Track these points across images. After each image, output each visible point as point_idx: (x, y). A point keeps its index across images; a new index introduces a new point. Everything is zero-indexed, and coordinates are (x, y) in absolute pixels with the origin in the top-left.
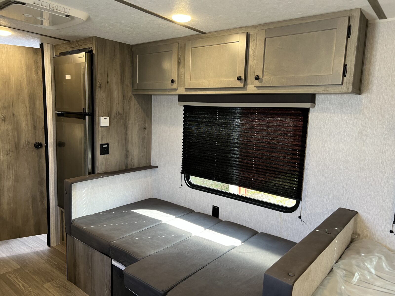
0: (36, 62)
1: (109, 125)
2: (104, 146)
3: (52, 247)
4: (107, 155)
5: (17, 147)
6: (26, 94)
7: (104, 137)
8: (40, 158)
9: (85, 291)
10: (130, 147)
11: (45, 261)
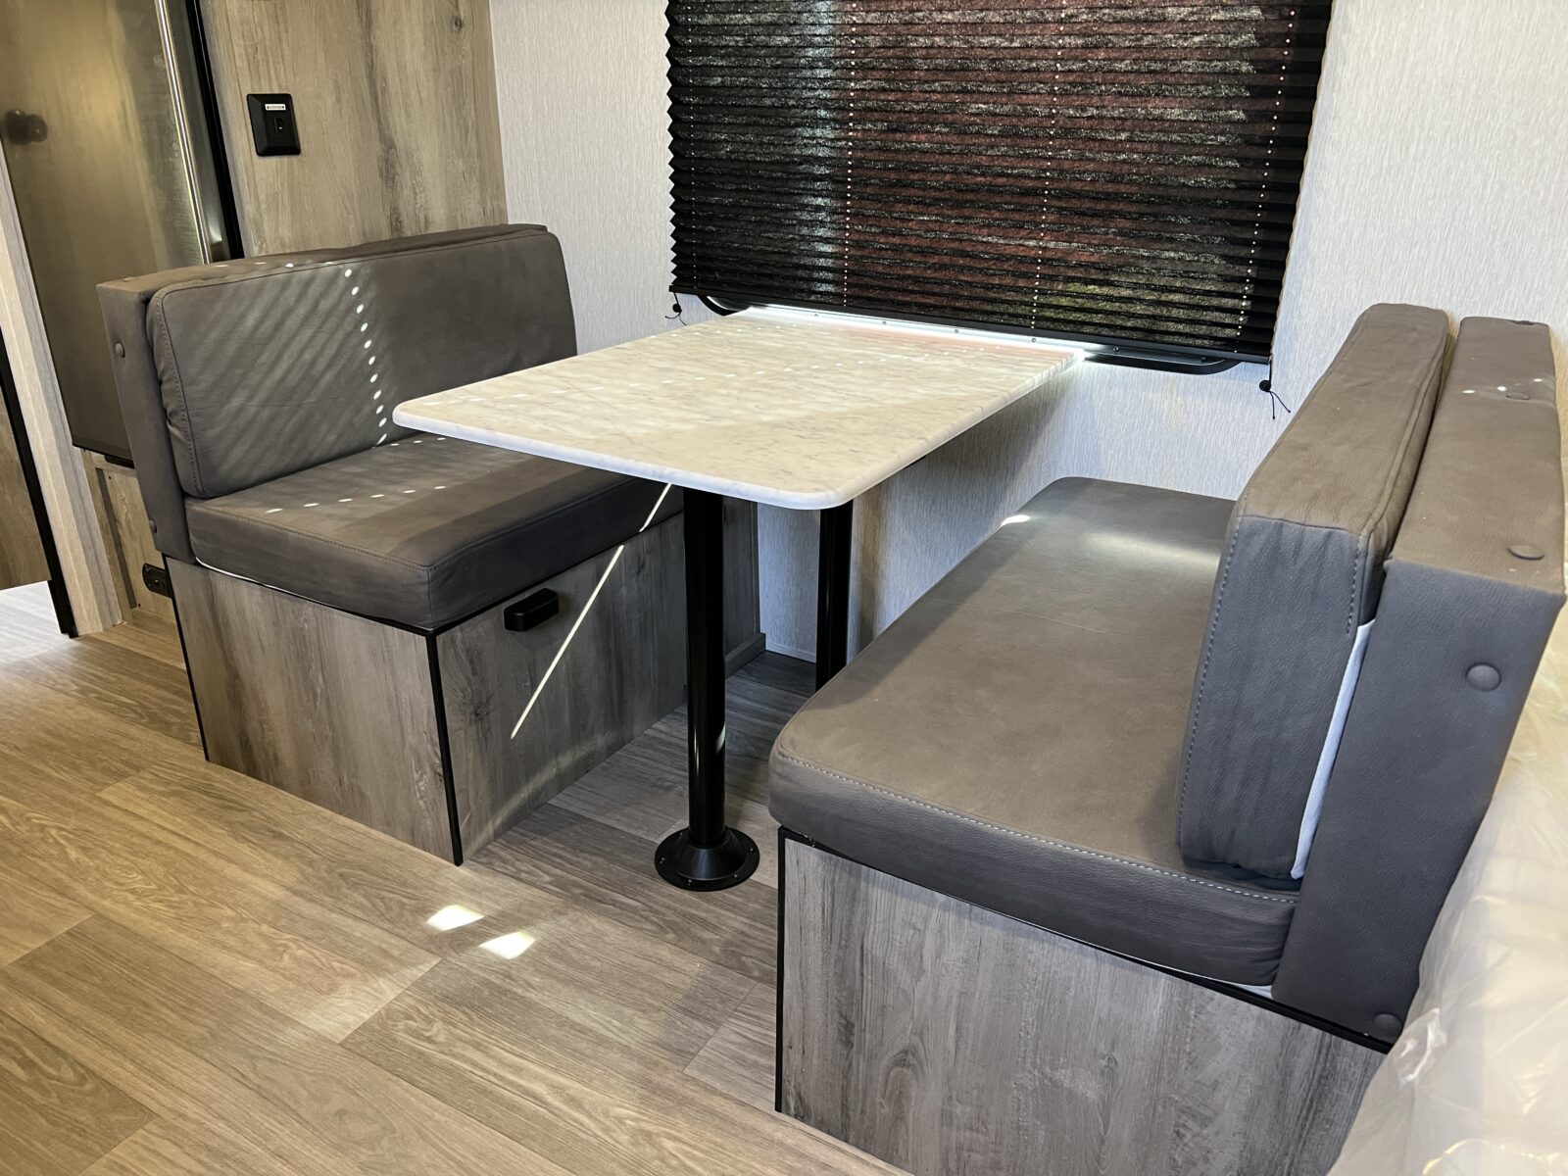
2: (270, 107)
3: (87, 638)
4: (294, 159)
7: (259, 57)
9: (308, 796)
10: (398, 120)
11: (74, 696)
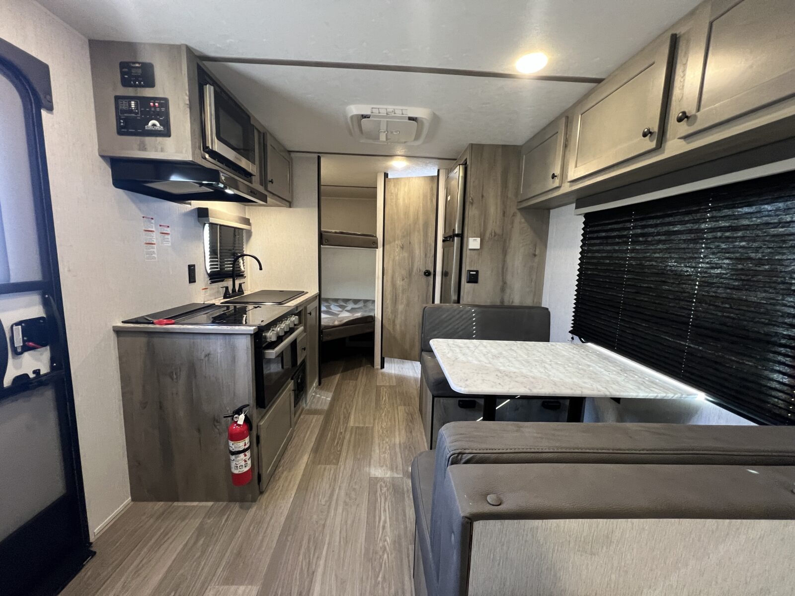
0: (432, 189)
1: (479, 247)
2: (471, 273)
4: (476, 284)
5: (410, 273)
6: (421, 222)
7: (472, 262)
8: (428, 286)
10: (509, 278)
